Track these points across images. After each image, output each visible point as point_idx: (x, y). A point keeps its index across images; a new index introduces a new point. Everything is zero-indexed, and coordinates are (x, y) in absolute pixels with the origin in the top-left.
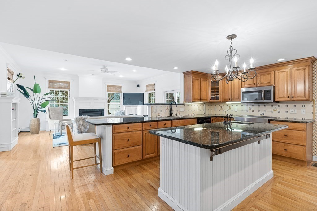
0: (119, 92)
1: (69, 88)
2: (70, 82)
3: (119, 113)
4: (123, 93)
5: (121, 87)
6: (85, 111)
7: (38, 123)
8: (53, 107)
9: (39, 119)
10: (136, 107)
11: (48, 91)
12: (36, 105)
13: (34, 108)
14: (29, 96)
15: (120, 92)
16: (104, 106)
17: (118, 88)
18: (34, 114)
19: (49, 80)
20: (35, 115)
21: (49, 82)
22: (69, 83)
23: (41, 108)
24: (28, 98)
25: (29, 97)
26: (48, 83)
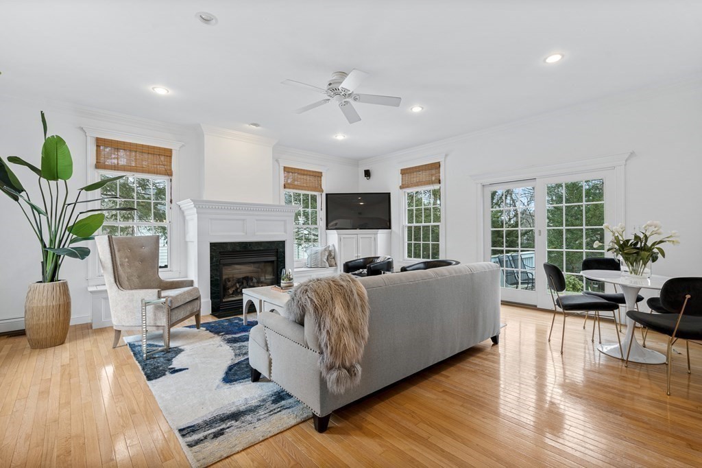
0: (315, 189)
1: (171, 170)
2: (170, 151)
3: (319, 255)
4: (327, 195)
5: (318, 175)
6: (229, 248)
7: (62, 302)
8: (129, 236)
9: (65, 286)
10: (373, 236)
11: (96, 176)
12: (50, 227)
13: (42, 240)
14: (21, 190)
15: (319, 191)
16: (285, 232)
17: (312, 179)
18: (44, 264)
19: (98, 140)
20: (50, 267)
21: (97, 146)
22: (167, 153)
23: (72, 241)
24: (16, 199)
25: (23, 194)
26: (95, 148)
